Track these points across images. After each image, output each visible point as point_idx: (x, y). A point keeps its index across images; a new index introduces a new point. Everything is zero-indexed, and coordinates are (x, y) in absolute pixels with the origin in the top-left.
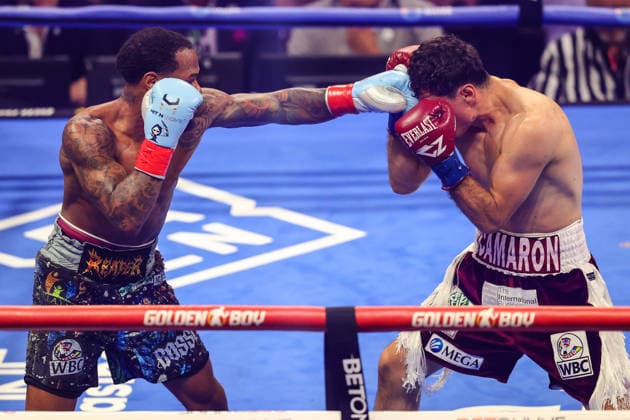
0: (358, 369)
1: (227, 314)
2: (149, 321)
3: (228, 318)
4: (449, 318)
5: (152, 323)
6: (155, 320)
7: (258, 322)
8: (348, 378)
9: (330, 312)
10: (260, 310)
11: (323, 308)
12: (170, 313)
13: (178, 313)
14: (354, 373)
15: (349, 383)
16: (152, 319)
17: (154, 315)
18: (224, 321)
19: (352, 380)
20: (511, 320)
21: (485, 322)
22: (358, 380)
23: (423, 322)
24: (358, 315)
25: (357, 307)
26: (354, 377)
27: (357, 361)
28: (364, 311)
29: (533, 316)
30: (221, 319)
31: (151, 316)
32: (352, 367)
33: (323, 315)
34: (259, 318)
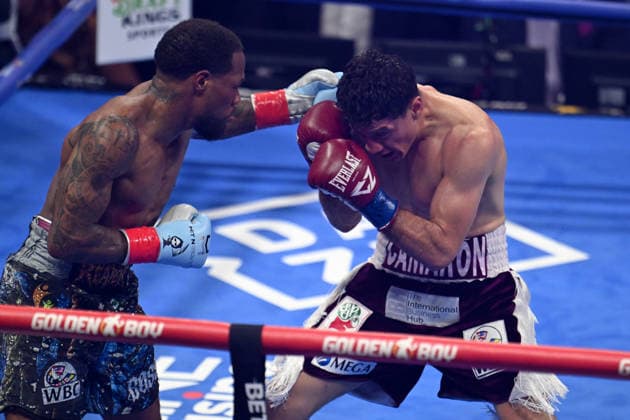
0: (260, 396)
1: (122, 323)
2: (37, 325)
3: (123, 328)
5: (40, 327)
6: (43, 324)
7: (155, 335)
8: (251, 404)
9: (234, 329)
10: (158, 321)
11: (228, 325)
12: (61, 317)
13: (69, 318)
14: (257, 399)
15: (251, 410)
16: (40, 322)
17: (43, 319)
18: (119, 331)
19: (254, 407)
21: (402, 353)
22: (260, 408)
23: (335, 347)
24: (265, 334)
25: (268, 326)
26: (257, 404)
27: (259, 386)
28: (272, 332)
29: (455, 350)
30: (115, 328)
31: (40, 318)
32: (255, 392)
33: (226, 332)
34: (156, 330)
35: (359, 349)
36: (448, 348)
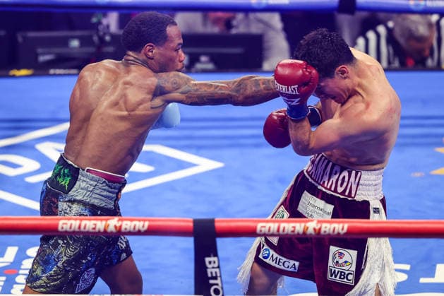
0: (216, 265)
1: (120, 223)
2: (62, 228)
3: (121, 227)
4: (284, 228)
5: (64, 230)
6: (67, 228)
7: (143, 230)
8: (209, 271)
9: (196, 222)
10: (145, 220)
11: (191, 219)
12: (78, 222)
13: (84, 223)
14: (213, 268)
15: (209, 275)
16: (65, 226)
17: (66, 224)
18: (118, 229)
19: (212, 273)
20: (330, 229)
22: (216, 273)
23: (265, 230)
24: (217, 224)
25: (216, 219)
26: (214, 271)
27: (215, 259)
28: (221, 222)
29: (346, 226)
30: (116, 227)
31: (64, 224)
32: (212, 263)
33: (191, 224)
34: (143, 226)
35: (281, 229)
36: (341, 226)
